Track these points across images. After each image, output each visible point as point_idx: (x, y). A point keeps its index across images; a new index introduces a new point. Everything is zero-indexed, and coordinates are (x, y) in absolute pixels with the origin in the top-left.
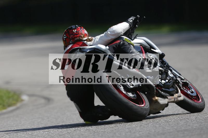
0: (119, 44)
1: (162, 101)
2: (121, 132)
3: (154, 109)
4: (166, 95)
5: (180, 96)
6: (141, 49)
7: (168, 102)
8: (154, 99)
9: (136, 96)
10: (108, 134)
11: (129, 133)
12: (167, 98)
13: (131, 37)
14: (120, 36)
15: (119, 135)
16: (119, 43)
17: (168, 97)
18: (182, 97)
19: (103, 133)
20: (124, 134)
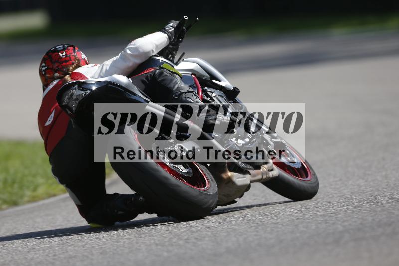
0: (152, 75)
1: (240, 179)
2: (309, 222)
3: (225, 195)
4: (246, 167)
5: (271, 169)
6: (194, 80)
7: (252, 182)
8: (224, 176)
9: (191, 171)
10: (283, 228)
11: (324, 225)
12: (250, 174)
13: (171, 59)
14: (151, 57)
15: (305, 229)
16: (151, 72)
17: (251, 171)
18: (276, 172)
19: (273, 226)
20: (314, 227)
